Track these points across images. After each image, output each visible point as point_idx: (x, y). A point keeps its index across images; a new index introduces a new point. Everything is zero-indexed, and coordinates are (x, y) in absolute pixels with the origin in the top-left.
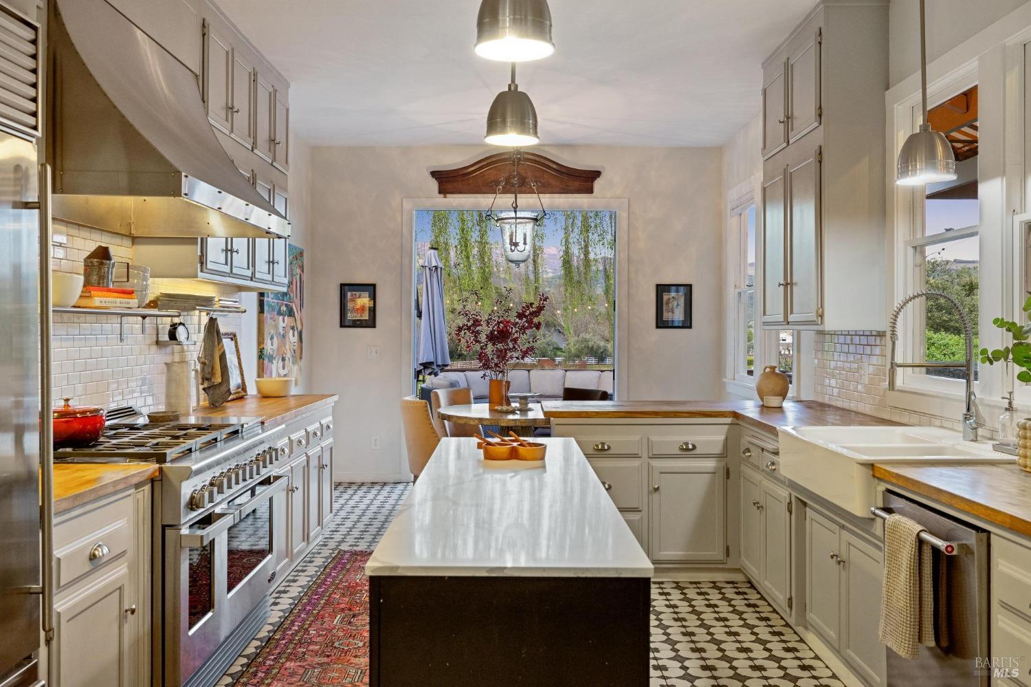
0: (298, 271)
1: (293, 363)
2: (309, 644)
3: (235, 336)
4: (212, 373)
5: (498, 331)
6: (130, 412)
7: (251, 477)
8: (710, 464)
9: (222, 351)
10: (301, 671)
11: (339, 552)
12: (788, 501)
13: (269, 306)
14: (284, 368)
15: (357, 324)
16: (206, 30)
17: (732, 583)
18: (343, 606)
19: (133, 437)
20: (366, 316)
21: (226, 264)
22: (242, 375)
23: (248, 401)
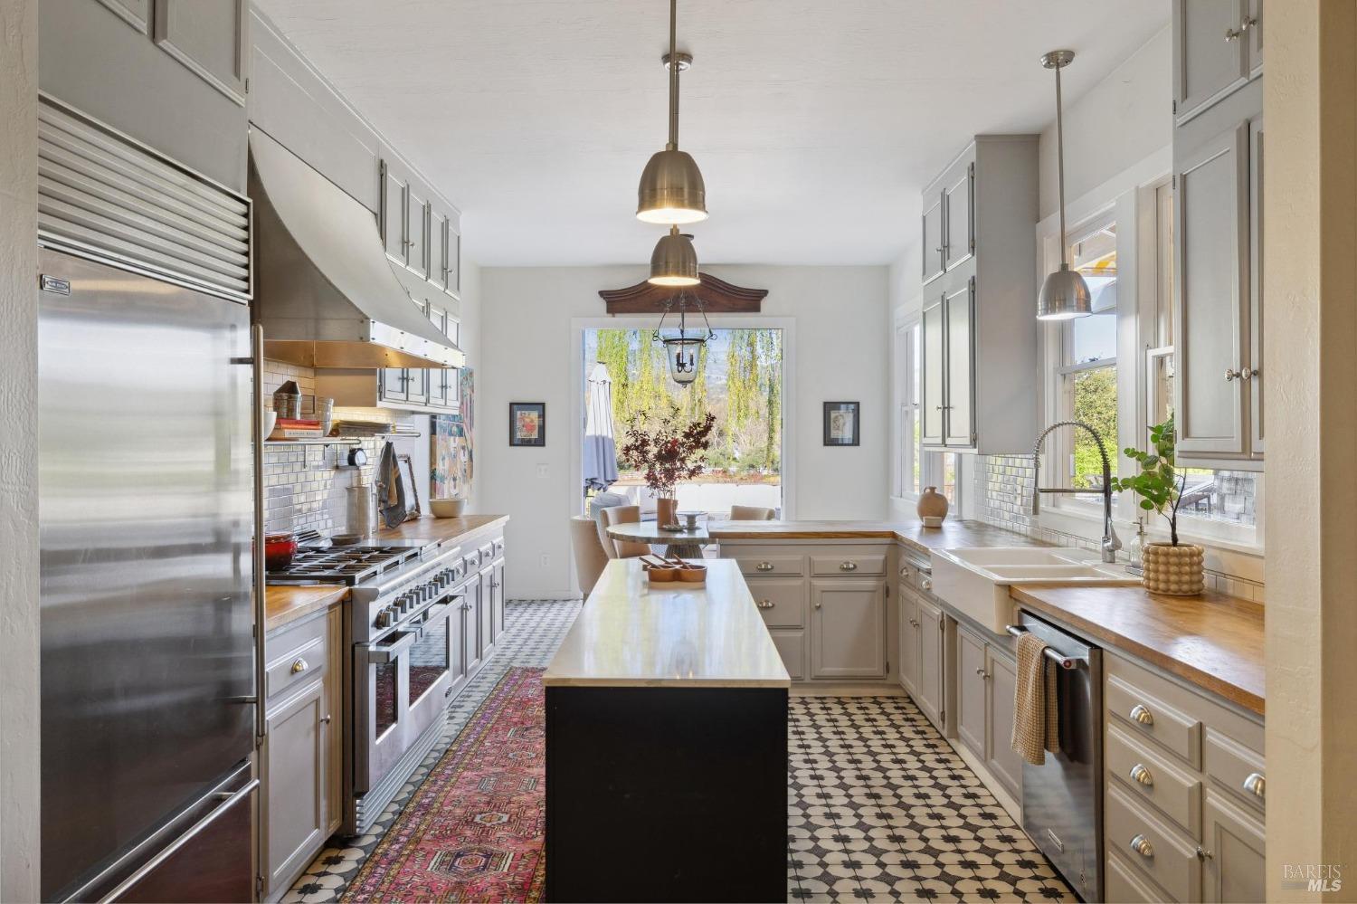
0: (468, 391)
1: (464, 482)
2: (485, 755)
3: (409, 458)
4: (390, 497)
5: (665, 451)
6: (313, 536)
7: (430, 598)
8: (870, 583)
9: (397, 475)
10: (478, 779)
11: (511, 669)
12: (940, 619)
13: (441, 427)
14: (455, 488)
15: (527, 443)
16: (384, 171)
17: (892, 698)
18: (515, 720)
19: (321, 560)
20: (535, 435)
21: (403, 391)
22: (416, 496)
23: (422, 522)
